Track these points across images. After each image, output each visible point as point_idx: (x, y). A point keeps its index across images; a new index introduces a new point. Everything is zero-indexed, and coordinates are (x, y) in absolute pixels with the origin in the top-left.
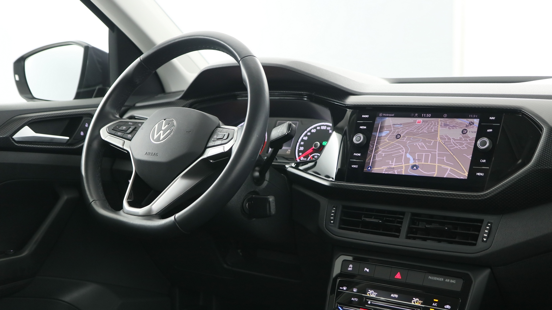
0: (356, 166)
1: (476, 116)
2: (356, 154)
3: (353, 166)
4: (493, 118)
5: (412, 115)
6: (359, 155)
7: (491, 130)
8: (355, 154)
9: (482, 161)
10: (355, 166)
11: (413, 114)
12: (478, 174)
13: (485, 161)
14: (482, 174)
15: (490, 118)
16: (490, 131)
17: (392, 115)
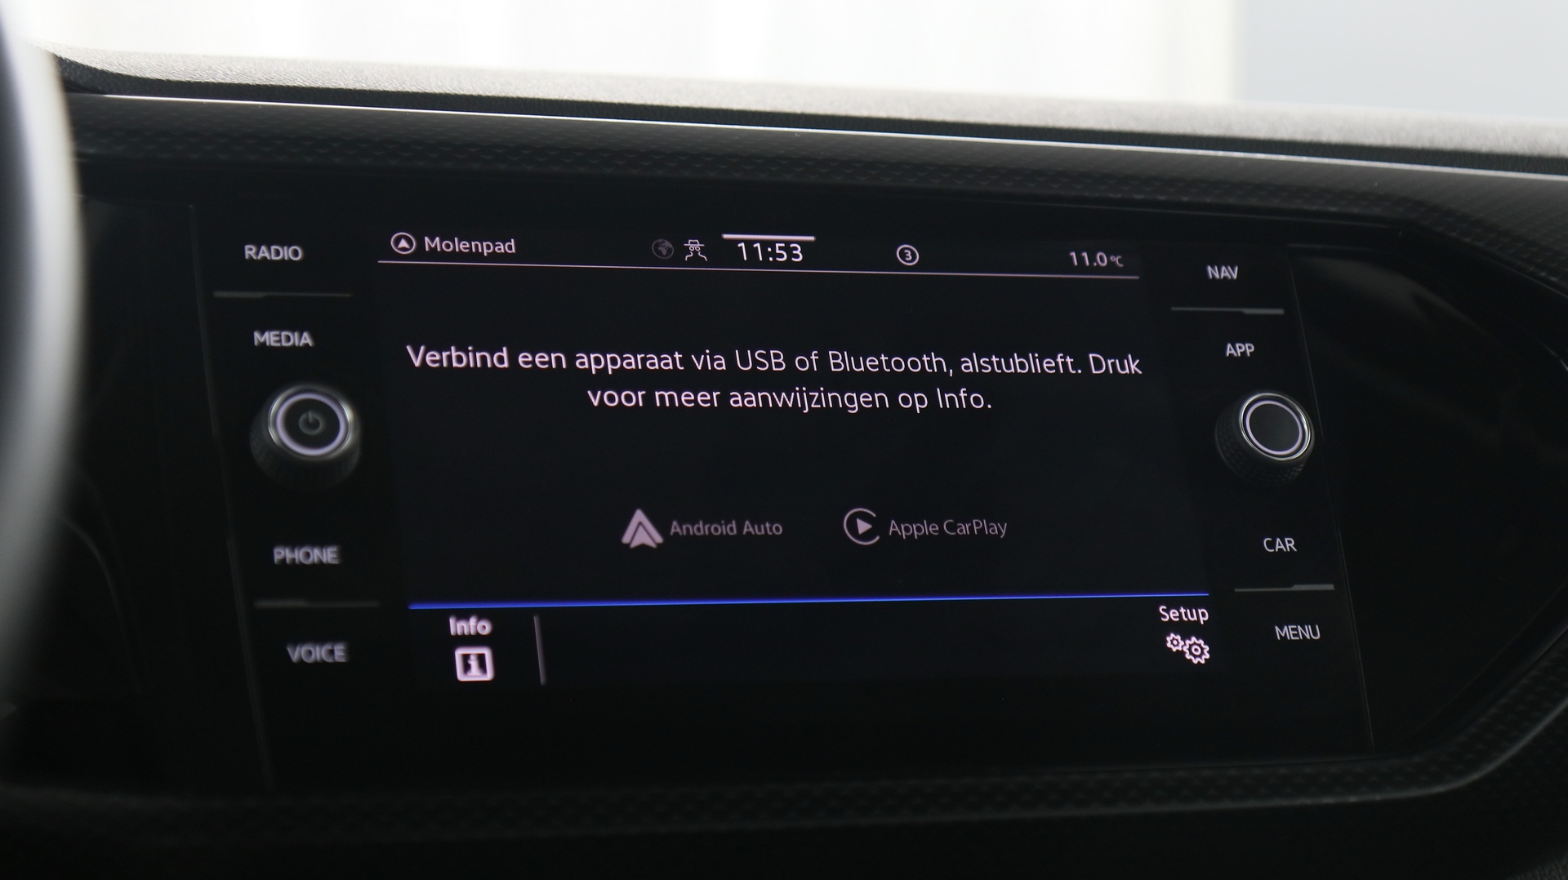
0: (332, 652)
1: (1116, 259)
2: (299, 555)
3: (298, 653)
4: (1229, 273)
5: (664, 252)
6: (328, 555)
7: (1248, 348)
8: (282, 554)
9: (1272, 545)
10: (319, 653)
11: (668, 244)
12: (1287, 632)
13: (1289, 544)
14: (1307, 632)
15: (1212, 272)
16: (1244, 353)
17: (501, 248)
